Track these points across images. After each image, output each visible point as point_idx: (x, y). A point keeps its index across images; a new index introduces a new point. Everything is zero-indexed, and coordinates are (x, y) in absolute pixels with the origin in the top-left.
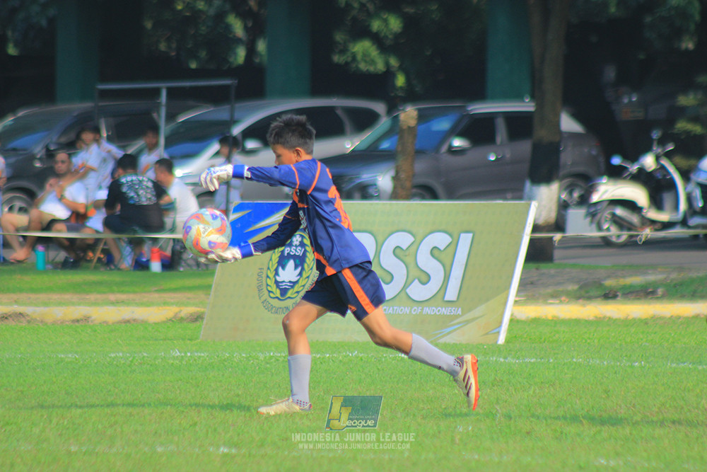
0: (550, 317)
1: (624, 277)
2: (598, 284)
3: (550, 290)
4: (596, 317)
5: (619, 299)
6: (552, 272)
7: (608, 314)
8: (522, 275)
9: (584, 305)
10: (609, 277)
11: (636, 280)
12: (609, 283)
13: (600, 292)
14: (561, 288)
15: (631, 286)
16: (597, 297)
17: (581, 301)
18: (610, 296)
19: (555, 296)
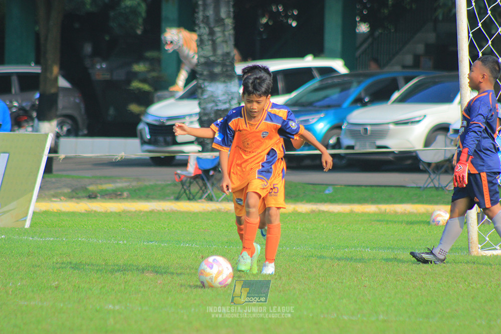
0: (55, 210)
1: (101, 184)
2: (84, 189)
3: (52, 192)
4: (86, 211)
5: (98, 198)
6: (53, 180)
7: (94, 209)
8: (41, 183)
9: (77, 203)
10: (91, 184)
11: (109, 186)
12: (92, 188)
13: (87, 194)
14: (59, 191)
15: (106, 190)
16: (83, 197)
17: (74, 200)
18: (92, 196)
19: (55, 196)
